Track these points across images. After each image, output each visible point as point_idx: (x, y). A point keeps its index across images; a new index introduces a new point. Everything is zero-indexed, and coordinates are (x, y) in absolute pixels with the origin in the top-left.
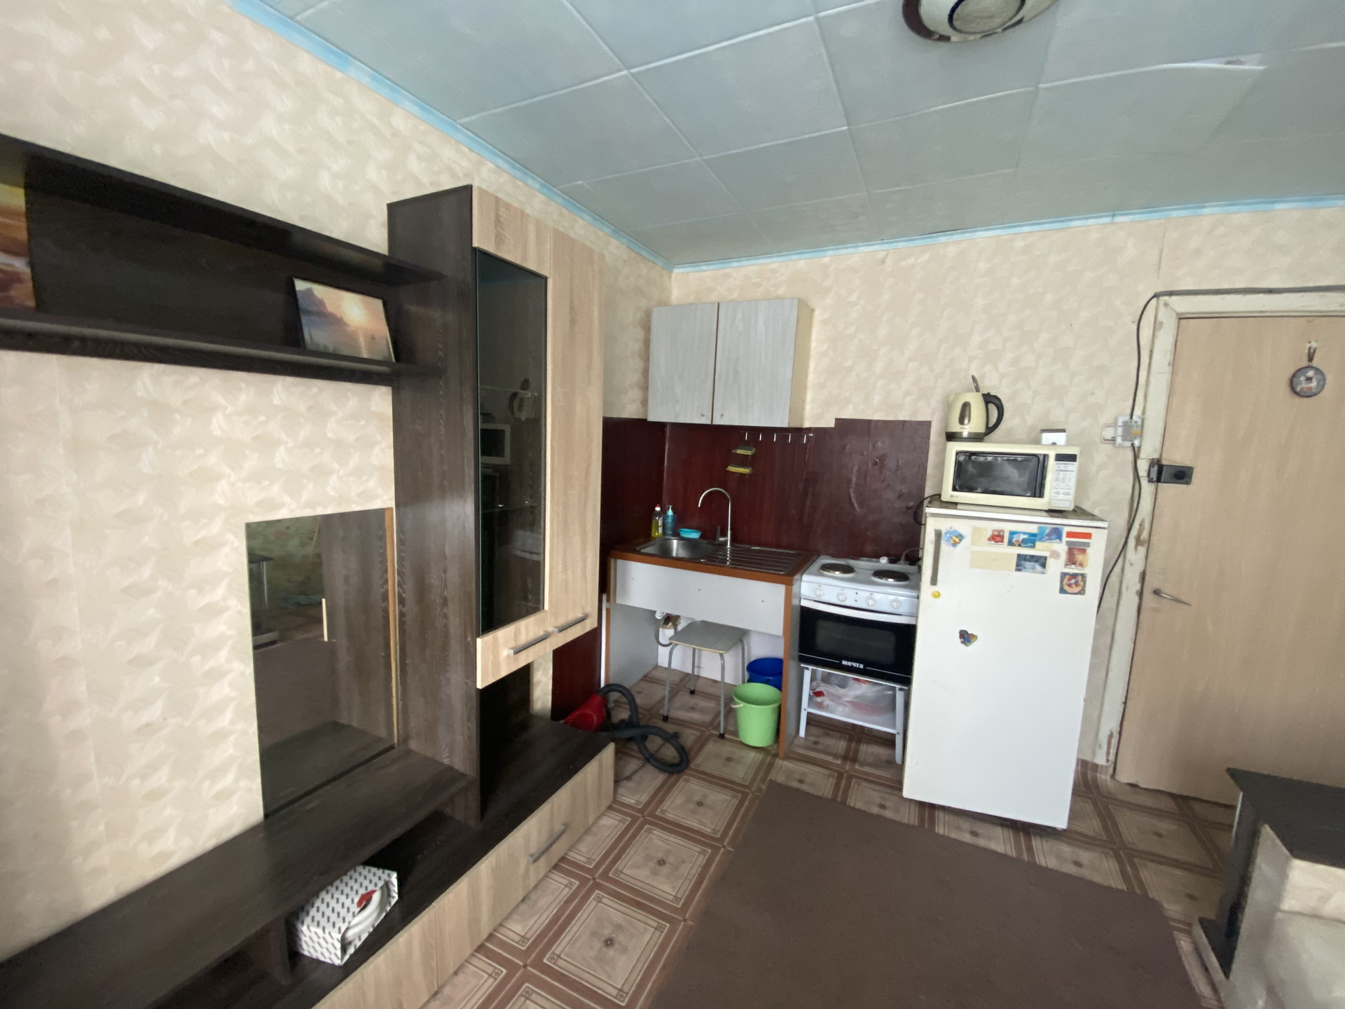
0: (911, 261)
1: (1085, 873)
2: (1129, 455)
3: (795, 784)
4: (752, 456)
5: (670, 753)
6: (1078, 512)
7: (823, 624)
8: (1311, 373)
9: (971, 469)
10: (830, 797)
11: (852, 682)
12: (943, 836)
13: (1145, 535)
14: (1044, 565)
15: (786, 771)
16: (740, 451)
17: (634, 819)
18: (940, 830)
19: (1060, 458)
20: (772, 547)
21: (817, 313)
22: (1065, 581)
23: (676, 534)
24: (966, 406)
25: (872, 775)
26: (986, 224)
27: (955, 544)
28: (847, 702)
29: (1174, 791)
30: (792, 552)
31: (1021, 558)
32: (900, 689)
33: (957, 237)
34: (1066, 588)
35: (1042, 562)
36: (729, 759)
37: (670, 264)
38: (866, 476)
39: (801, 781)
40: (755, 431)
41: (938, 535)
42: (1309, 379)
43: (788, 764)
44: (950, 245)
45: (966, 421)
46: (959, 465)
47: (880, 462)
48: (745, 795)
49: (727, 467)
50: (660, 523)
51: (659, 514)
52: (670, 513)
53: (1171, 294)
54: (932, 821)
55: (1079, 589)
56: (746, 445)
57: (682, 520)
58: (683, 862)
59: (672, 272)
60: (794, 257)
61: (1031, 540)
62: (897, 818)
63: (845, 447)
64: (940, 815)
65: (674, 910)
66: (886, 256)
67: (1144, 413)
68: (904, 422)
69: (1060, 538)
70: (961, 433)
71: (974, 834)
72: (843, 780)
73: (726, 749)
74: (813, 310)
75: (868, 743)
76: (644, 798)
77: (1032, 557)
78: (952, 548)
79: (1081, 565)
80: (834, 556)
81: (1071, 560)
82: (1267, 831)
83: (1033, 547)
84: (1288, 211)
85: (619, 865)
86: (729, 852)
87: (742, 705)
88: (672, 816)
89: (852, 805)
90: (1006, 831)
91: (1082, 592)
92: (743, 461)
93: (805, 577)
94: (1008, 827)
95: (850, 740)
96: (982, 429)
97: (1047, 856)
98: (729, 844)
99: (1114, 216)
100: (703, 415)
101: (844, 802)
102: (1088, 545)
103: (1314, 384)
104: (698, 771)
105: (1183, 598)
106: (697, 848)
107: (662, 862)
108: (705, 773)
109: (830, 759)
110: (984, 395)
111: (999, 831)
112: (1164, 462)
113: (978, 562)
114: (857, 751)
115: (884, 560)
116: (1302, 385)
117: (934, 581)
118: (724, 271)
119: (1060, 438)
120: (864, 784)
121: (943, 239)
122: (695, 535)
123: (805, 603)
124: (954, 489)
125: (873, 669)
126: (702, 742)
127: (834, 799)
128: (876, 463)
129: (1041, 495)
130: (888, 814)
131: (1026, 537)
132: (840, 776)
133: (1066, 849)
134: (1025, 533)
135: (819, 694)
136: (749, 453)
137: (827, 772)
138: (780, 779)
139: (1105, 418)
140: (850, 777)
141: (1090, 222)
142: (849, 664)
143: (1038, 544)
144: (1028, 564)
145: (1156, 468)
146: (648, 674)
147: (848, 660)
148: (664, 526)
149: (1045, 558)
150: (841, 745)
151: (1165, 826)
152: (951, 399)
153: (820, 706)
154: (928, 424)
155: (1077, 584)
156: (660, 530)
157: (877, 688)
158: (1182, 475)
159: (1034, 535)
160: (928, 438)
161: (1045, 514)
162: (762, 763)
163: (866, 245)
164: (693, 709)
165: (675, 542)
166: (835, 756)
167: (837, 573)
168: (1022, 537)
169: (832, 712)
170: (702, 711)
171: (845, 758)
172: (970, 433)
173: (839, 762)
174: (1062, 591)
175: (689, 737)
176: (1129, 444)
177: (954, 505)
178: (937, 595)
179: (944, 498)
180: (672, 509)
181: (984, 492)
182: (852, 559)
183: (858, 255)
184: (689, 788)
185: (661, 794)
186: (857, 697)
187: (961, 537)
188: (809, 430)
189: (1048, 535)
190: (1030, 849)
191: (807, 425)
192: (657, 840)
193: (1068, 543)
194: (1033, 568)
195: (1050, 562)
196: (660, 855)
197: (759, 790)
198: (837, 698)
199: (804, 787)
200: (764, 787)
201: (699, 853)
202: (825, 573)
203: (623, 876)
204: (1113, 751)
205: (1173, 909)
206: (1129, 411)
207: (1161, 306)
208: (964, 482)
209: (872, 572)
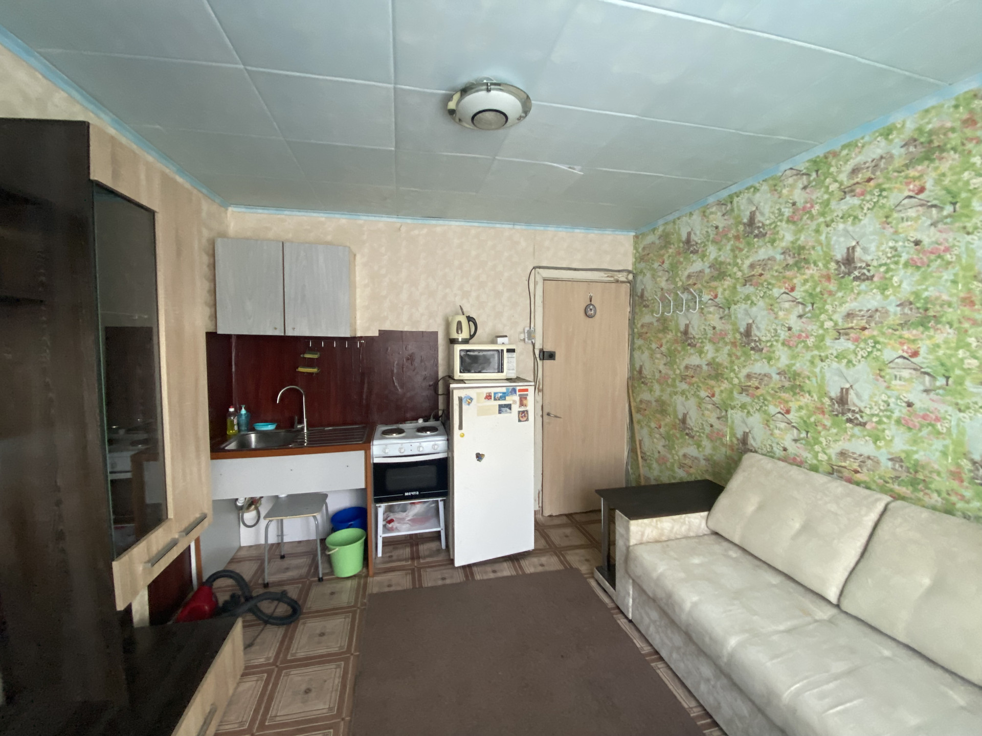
0: (416, 232)
1: (547, 568)
2: (531, 347)
3: (386, 589)
4: (317, 359)
5: (282, 609)
6: (518, 379)
7: (390, 473)
8: (591, 307)
9: (467, 360)
10: (411, 587)
11: (409, 506)
12: (481, 580)
13: (541, 386)
14: (510, 409)
15: (377, 584)
16: (307, 356)
17: (270, 673)
18: (478, 577)
19: (509, 351)
20: (340, 425)
21: (358, 257)
22: (520, 415)
23: (253, 429)
24: (459, 323)
25: (432, 562)
26: (454, 217)
27: (469, 404)
28: (409, 520)
29: (566, 512)
30: (357, 426)
31: (501, 406)
32: (441, 501)
33: (441, 222)
34: (521, 419)
35: (509, 406)
36: (332, 593)
37: (225, 204)
38: (403, 368)
39: (389, 586)
40: (317, 340)
41: (460, 399)
42: (591, 310)
43: (378, 578)
44: (440, 226)
45: (460, 332)
46: (461, 358)
47: (411, 358)
48: (354, 613)
49: (297, 368)
50: (235, 421)
51: (234, 414)
52: (243, 411)
53: (540, 267)
54: (472, 574)
55: (525, 419)
56: (311, 350)
57: (255, 417)
58: (325, 681)
59: (227, 210)
60: (337, 216)
61: (503, 397)
62: (454, 581)
63: (387, 349)
64: (475, 569)
65: (333, 717)
66: (401, 226)
67: (534, 326)
68: (422, 332)
69: (515, 393)
70: (458, 339)
71: (494, 572)
72: (416, 573)
73: (327, 588)
74: (355, 255)
75: (423, 543)
76: (272, 654)
77: (505, 405)
78: (467, 406)
79: (526, 406)
80: (386, 424)
81: (522, 404)
82: (618, 512)
83: (505, 399)
84: (579, 232)
85: (272, 713)
86: (358, 656)
87: (337, 549)
88: (303, 654)
89: (426, 586)
90: (508, 563)
91: (527, 420)
92: (310, 363)
93: (375, 442)
94: (508, 560)
95: (412, 546)
96: (468, 337)
97: (530, 567)
98: (356, 651)
99: (514, 225)
100: (276, 329)
101: (421, 586)
102: (527, 395)
103: (593, 312)
104: (309, 613)
105: (558, 415)
106: (333, 666)
107: (308, 691)
108: (317, 612)
109: (404, 563)
110: (467, 317)
111: (505, 565)
112: (545, 350)
113: (482, 412)
114: (418, 551)
115: (421, 421)
116: (590, 313)
117: (461, 427)
118: (279, 216)
119: (505, 340)
120: (428, 570)
121: (433, 222)
122: (270, 427)
123: (376, 461)
124: (461, 372)
125: (425, 493)
126: (305, 591)
127: (414, 587)
128: (408, 359)
129: (502, 372)
130: (448, 581)
131: (501, 394)
132: (413, 570)
133: (535, 560)
134: (500, 393)
135: (391, 521)
136: (316, 356)
137: (404, 572)
138: (375, 590)
139: (520, 329)
140: (419, 569)
141: (504, 226)
142: (410, 494)
143: (507, 398)
144: (503, 409)
145: (542, 354)
146: (235, 555)
147: (408, 491)
148: (238, 424)
149: (510, 405)
150: (407, 551)
151: (568, 531)
152: (450, 319)
153: (391, 530)
154: (436, 333)
155: (525, 416)
156: (236, 428)
157: (427, 504)
158: (551, 356)
159: (504, 393)
160: (437, 341)
161: (506, 381)
162: (359, 584)
163: (387, 217)
164: (287, 569)
165: (253, 437)
166: (406, 560)
167: (394, 435)
168: (500, 395)
169: (399, 531)
170: (298, 567)
171: (412, 558)
172: (462, 339)
173: (410, 563)
174: (520, 421)
175: (293, 592)
176: (530, 342)
177: (462, 381)
178: (462, 436)
179: (456, 377)
180: (245, 408)
181: (475, 372)
182: (401, 423)
183: (383, 222)
184: (307, 629)
185: (285, 644)
186: (415, 515)
187: (471, 399)
188: (361, 338)
189: (511, 392)
190: (521, 567)
191: (359, 334)
192: (297, 678)
193: (520, 395)
194: (506, 411)
195: (513, 406)
196: (304, 687)
197: (365, 604)
198: (401, 520)
199: (392, 589)
200: (365, 601)
201: (336, 668)
202: (387, 436)
203: (278, 719)
204: (541, 502)
205: (584, 569)
206: (529, 325)
207: (536, 273)
208: (465, 369)
209: (415, 430)
